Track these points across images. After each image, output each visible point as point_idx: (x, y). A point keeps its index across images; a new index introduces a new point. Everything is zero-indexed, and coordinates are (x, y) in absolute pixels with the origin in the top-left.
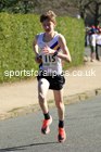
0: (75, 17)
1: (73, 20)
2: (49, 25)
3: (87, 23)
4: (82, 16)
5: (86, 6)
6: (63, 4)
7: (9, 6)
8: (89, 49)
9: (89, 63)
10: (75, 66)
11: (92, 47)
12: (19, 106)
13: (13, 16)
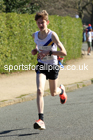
0: (74, 17)
1: (73, 20)
2: (43, 23)
3: (85, 22)
4: (80, 16)
5: (84, 8)
6: (64, 6)
7: (18, 7)
8: (86, 44)
9: (86, 56)
10: (74, 58)
11: (89, 43)
12: (25, 93)
13: (21, 16)
